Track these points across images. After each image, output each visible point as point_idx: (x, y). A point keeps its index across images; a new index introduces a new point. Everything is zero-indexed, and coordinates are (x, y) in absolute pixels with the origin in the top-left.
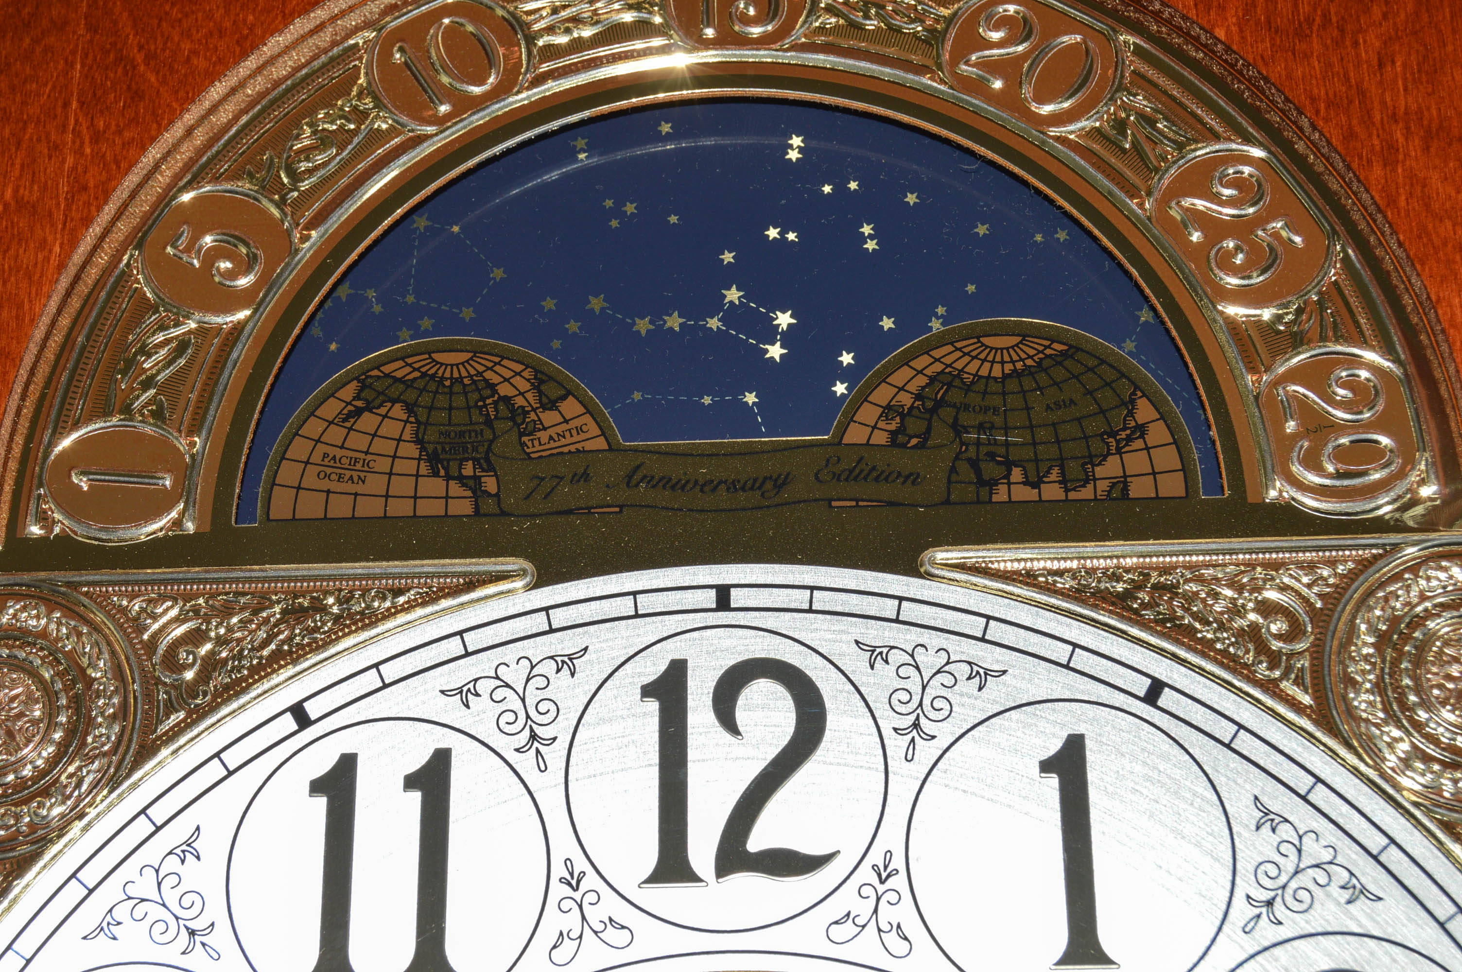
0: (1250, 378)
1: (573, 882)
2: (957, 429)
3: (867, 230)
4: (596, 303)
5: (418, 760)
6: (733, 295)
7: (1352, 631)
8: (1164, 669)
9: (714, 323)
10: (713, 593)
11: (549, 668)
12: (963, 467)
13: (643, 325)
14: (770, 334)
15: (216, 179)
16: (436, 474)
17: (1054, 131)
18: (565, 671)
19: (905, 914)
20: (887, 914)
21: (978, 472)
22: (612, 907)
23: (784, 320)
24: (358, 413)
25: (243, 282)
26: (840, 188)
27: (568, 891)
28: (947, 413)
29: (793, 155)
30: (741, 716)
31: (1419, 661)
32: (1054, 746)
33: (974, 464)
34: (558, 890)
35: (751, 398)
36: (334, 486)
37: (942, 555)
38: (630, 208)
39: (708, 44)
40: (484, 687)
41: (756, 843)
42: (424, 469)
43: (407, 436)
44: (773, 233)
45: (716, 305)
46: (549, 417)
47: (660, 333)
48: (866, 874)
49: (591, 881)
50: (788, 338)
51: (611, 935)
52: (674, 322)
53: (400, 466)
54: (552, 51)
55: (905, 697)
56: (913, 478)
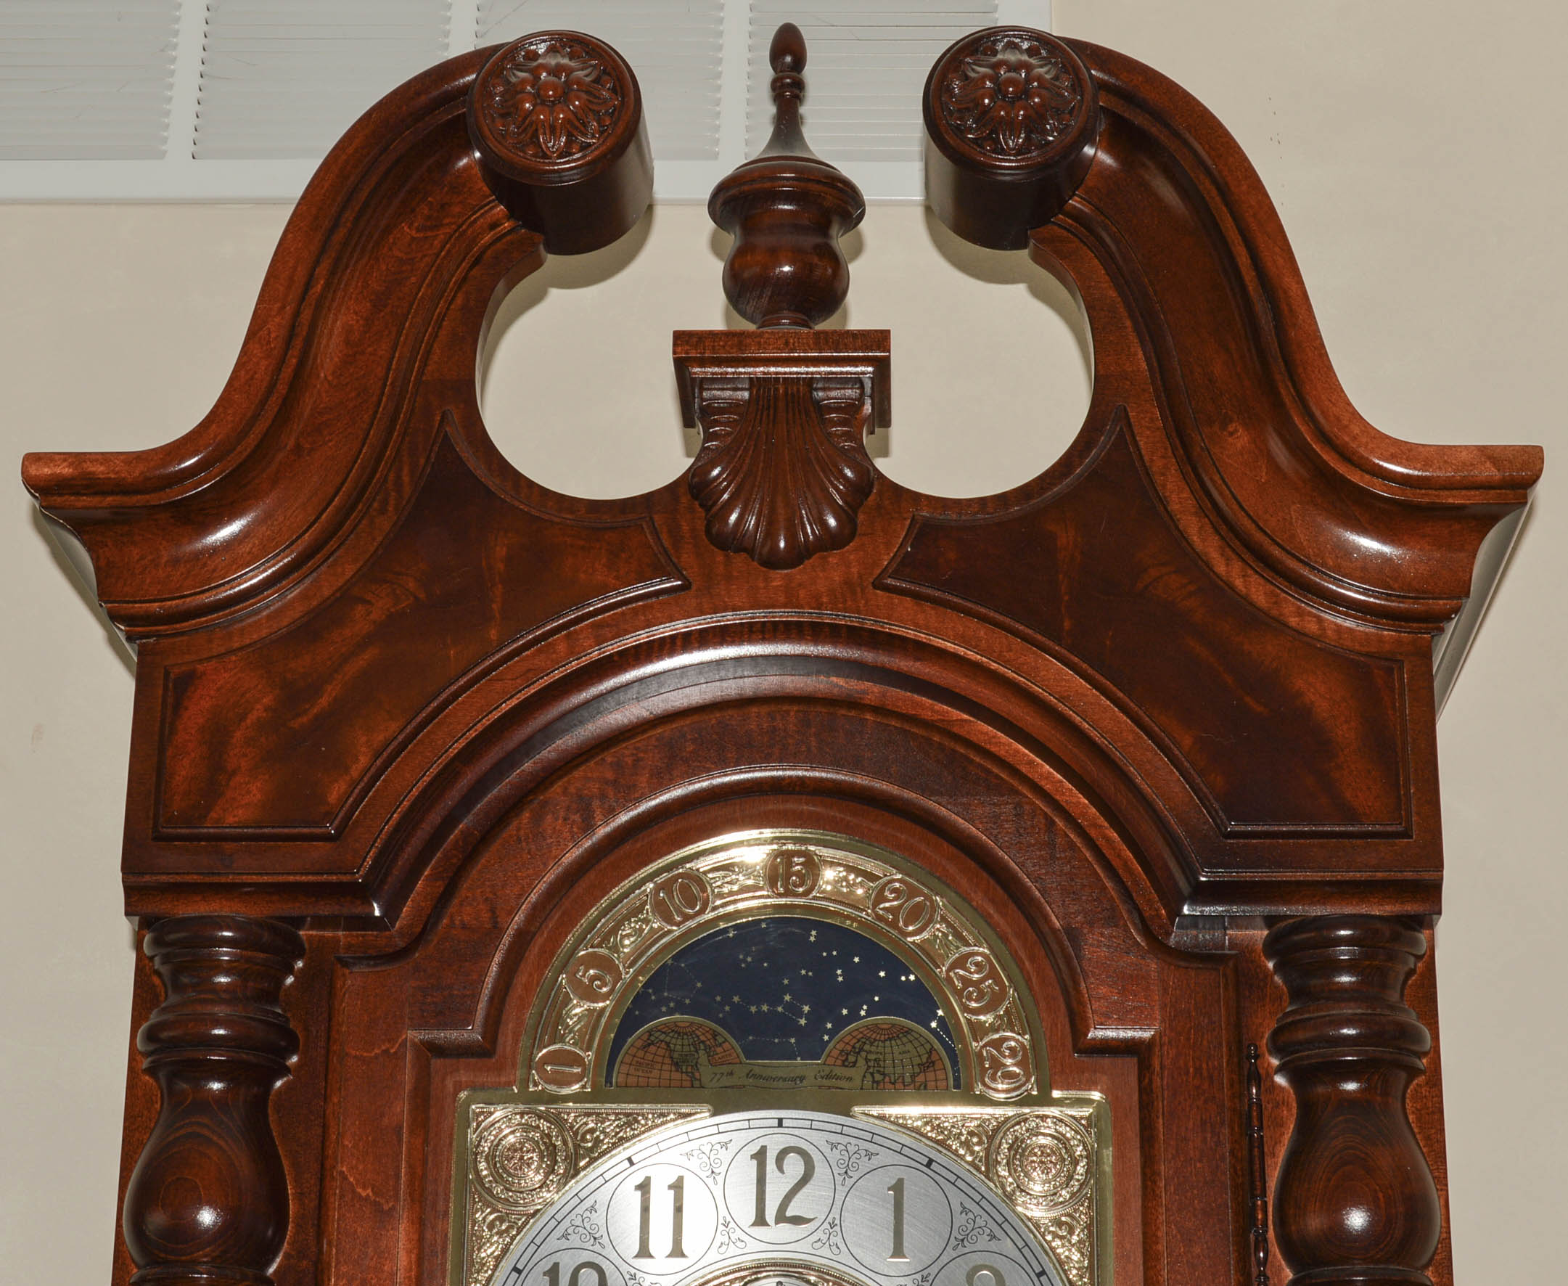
0: (974, 1044)
1: (726, 1225)
2: (867, 1060)
3: (839, 972)
4: (736, 999)
5: (672, 1180)
6: (787, 998)
7: (1000, 1144)
8: (933, 1155)
9: (780, 1009)
10: (777, 1121)
11: (718, 1147)
12: (868, 1075)
13: (753, 1009)
14: (801, 1015)
15: (592, 947)
16: (677, 1071)
17: (910, 939)
18: (724, 1148)
19: (839, 1240)
20: (833, 1240)
21: (873, 1078)
22: (739, 1233)
23: (806, 1009)
24: (649, 1045)
25: (605, 990)
26: (830, 954)
27: (724, 1228)
28: (863, 1054)
29: (812, 939)
30: (785, 1167)
31: (1022, 1155)
32: (893, 1182)
33: (872, 1074)
34: (721, 1228)
35: (793, 1040)
36: (640, 1074)
37: (857, 1109)
38: (749, 959)
39: (780, 895)
40: (695, 1153)
41: (789, 1214)
42: (673, 1069)
43: (667, 1055)
44: (803, 972)
45: (781, 1001)
46: (719, 1050)
47: (759, 1012)
48: (826, 1225)
49: (732, 1225)
50: (807, 1016)
51: (739, 1244)
52: (765, 1008)
53: (665, 1067)
54: (721, 896)
55: (842, 1162)
56: (850, 1079)
